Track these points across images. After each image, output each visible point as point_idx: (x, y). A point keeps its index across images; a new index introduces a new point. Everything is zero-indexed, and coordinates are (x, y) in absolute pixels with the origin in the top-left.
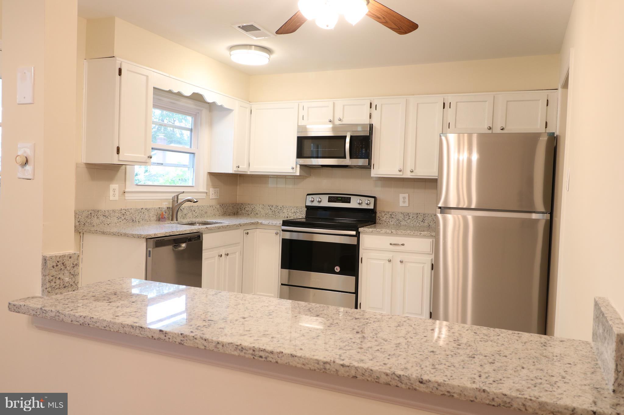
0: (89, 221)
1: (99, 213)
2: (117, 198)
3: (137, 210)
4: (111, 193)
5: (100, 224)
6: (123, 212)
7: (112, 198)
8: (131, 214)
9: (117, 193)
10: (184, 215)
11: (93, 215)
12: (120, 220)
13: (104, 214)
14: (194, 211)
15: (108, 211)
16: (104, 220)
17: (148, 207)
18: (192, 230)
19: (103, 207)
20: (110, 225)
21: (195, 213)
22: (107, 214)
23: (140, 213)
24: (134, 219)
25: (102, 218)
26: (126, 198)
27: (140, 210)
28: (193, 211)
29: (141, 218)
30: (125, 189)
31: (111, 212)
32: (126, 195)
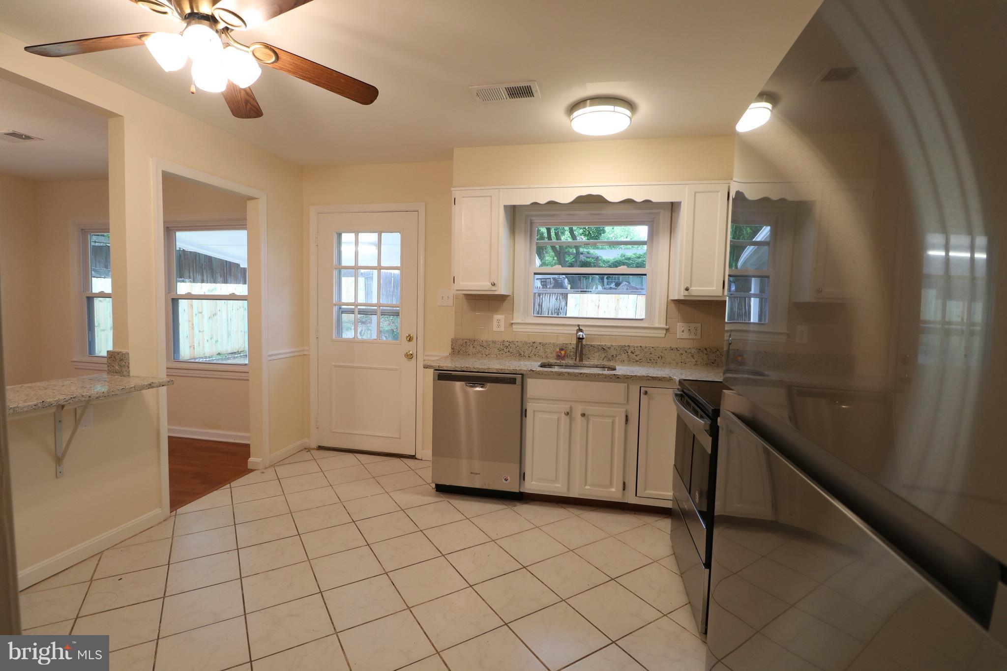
0: (464, 349)
1: (476, 342)
2: (502, 329)
3: (526, 343)
4: (495, 324)
5: (476, 353)
6: (507, 344)
7: (495, 329)
8: (518, 347)
9: (502, 323)
10: (610, 357)
11: (468, 344)
12: (502, 352)
13: (481, 344)
14: (632, 353)
15: (486, 342)
16: (481, 350)
17: (544, 341)
18: (501, 369)
19: (484, 337)
20: (489, 356)
21: (634, 355)
22: (485, 344)
23: (531, 348)
24: (522, 353)
25: (478, 348)
26: (514, 330)
27: (531, 344)
28: (629, 352)
29: (532, 352)
30: (513, 320)
31: (491, 343)
32: (514, 326)
